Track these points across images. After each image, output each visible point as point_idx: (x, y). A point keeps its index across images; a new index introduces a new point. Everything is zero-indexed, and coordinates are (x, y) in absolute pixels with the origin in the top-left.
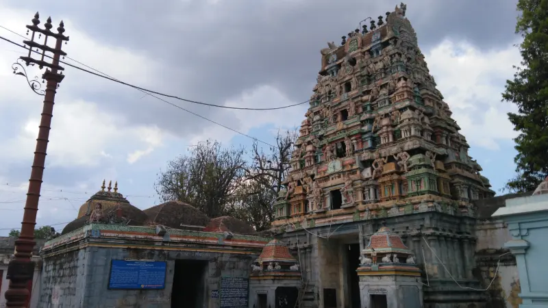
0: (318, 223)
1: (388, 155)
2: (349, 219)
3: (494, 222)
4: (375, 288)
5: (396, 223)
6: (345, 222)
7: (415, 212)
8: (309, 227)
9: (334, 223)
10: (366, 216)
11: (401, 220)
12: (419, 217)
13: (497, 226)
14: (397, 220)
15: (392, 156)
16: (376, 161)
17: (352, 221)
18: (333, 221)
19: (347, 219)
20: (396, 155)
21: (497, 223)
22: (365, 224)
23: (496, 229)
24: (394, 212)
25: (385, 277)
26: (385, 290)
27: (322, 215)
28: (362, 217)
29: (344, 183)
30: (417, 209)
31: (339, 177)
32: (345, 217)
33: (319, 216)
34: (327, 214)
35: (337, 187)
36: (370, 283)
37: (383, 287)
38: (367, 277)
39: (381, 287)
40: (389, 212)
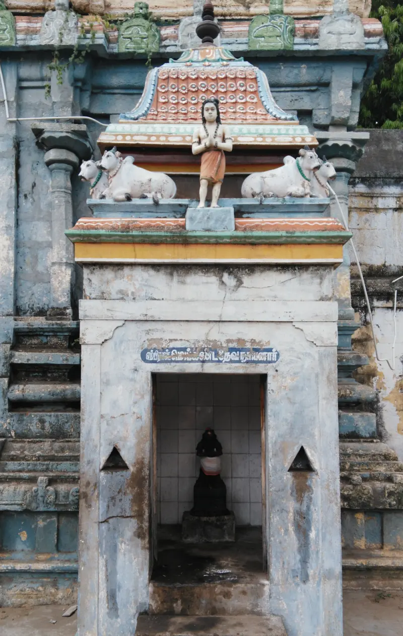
3: (377, 190)
4: (196, 334)
13: (380, 203)
21: (382, 196)
23: (377, 210)
26: (258, 347)
28: (30, 32)
30: (312, 35)
36: (156, 310)
37: (249, 333)
38: (140, 275)
39: (233, 332)
40: (166, 31)
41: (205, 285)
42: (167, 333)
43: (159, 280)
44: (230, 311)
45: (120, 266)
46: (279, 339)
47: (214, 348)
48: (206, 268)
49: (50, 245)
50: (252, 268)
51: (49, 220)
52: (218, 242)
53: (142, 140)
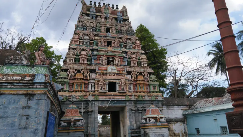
0: (101, 98)
1: (140, 72)
2: (123, 98)
4: (158, 133)
5: (145, 103)
6: (120, 99)
7: (156, 100)
8: (94, 99)
9: (113, 99)
10: (133, 98)
11: (148, 102)
12: (156, 102)
14: (146, 102)
15: (141, 73)
16: (133, 72)
17: (125, 99)
18: (113, 98)
19: (121, 98)
20: (143, 73)
22: (130, 102)
24: (146, 98)
25: (163, 128)
26: (163, 134)
27: (103, 94)
28: (131, 98)
29: (120, 80)
30: (157, 99)
31: (114, 75)
32: (120, 97)
33: (101, 94)
34: (106, 94)
35: (114, 81)
36: (156, 132)
37: (162, 133)
38: (154, 129)
39: (161, 133)
40: (143, 98)
41: (158, 129)
42: (156, 134)
43: (155, 129)
44: (161, 131)
45: (152, 128)
46: (165, 134)
47: (160, 134)
48: (159, 128)
49: (133, 121)
50: (162, 128)
51: (133, 119)
52: (160, 126)
53: (152, 117)
